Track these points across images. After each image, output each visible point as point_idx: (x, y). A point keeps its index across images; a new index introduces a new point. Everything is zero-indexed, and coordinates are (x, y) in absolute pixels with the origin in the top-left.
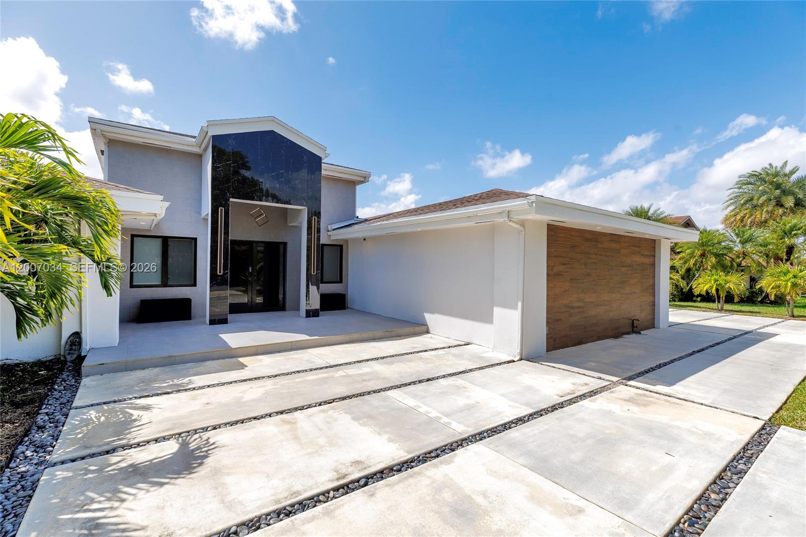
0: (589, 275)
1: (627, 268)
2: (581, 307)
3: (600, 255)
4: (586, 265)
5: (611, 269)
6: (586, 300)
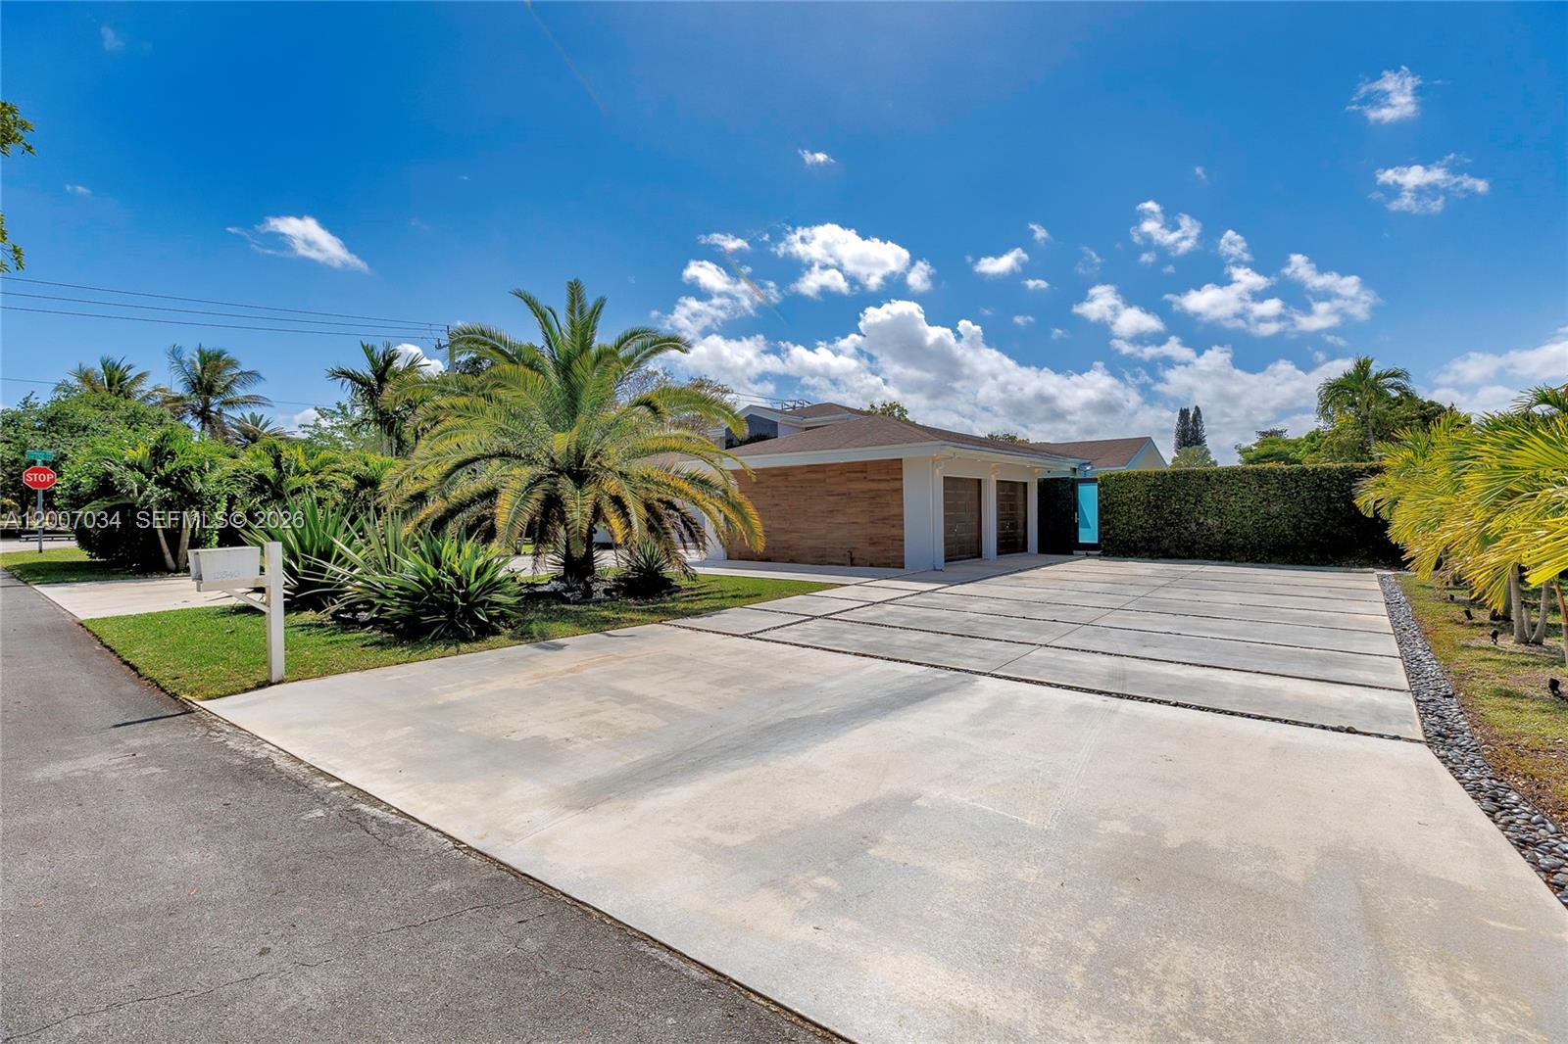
1: (839, 497)
5: (810, 499)
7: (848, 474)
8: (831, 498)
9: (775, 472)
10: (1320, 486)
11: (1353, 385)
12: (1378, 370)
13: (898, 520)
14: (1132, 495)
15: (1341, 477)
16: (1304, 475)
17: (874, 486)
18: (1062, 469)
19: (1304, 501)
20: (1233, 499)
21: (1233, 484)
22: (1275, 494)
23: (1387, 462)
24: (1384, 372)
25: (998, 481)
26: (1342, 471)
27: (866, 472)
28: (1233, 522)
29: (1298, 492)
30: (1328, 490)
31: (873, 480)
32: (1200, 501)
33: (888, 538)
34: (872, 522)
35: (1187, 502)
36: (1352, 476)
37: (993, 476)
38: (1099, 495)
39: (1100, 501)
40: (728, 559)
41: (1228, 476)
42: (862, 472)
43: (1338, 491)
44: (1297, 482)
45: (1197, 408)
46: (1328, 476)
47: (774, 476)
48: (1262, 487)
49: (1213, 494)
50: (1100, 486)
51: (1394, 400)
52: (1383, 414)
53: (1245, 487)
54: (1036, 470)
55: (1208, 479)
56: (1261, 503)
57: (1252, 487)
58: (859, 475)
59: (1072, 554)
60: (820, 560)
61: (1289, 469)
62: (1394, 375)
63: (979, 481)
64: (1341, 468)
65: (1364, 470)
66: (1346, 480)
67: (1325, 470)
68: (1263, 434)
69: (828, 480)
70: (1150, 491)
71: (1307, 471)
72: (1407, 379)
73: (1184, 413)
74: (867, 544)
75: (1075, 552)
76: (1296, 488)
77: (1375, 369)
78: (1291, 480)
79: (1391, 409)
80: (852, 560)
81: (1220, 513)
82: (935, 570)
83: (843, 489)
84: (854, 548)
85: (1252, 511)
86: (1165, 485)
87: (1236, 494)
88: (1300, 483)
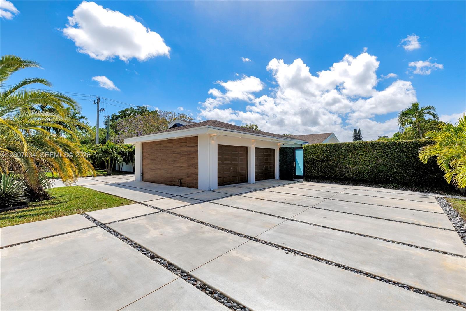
0: (157, 158)
1: (177, 154)
2: (155, 170)
3: (162, 149)
4: (156, 154)
5: (168, 155)
6: (156, 167)
7: (180, 144)
8: (174, 155)
9: (157, 143)
10: (402, 151)
11: (412, 113)
12: (422, 107)
13: (196, 165)
14: (317, 155)
15: (413, 146)
16: (394, 145)
17: (190, 149)
18: (291, 144)
19: (395, 158)
20: (361, 156)
21: (361, 150)
22: (381, 155)
23: (436, 139)
24: (425, 107)
25: (256, 148)
26: (412, 143)
27: (186, 142)
28: (361, 167)
29: (392, 154)
30: (406, 152)
31: (189, 146)
32: (346, 158)
33: (194, 174)
34: (188, 166)
35: (340, 158)
36: (418, 146)
37: (253, 146)
38: (304, 155)
39: (304, 157)
40: (143, 181)
41: (359, 146)
42: (185, 142)
43: (411, 153)
44: (391, 149)
45: (359, 129)
46: (406, 146)
47: (157, 145)
48: (374, 151)
49: (352, 154)
50: (304, 151)
51: (427, 121)
52: (423, 126)
53: (366, 151)
54: (279, 144)
55: (349, 148)
56: (374, 158)
57: (370, 151)
58: (184, 144)
59: (293, 180)
60: (170, 183)
61: (387, 143)
62: (428, 108)
63: (247, 148)
64: (413, 142)
65: (424, 143)
66: (415, 148)
67: (405, 143)
68: (381, 137)
69: (174, 146)
70: (324, 153)
71: (396, 143)
72: (434, 109)
73: (355, 131)
74: (186, 177)
75: (294, 179)
76: (390, 152)
77: (420, 107)
78: (388, 148)
79: (426, 124)
80: (181, 183)
81: (355, 163)
82: (210, 191)
83: (178, 150)
84: (182, 178)
85: (370, 162)
86: (331, 150)
87: (362, 154)
88: (392, 149)
